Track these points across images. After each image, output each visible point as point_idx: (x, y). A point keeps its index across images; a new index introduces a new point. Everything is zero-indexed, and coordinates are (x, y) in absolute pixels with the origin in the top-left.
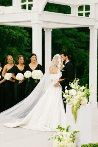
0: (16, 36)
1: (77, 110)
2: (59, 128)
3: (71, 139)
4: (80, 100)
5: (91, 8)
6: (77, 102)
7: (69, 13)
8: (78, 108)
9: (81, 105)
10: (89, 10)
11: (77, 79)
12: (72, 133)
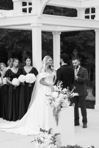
0: (46, 40)
1: (58, 112)
2: (41, 130)
3: (52, 141)
4: (62, 103)
5: (96, 10)
6: (58, 104)
7: (76, 16)
8: (59, 111)
9: (62, 107)
10: (95, 12)
11: (60, 82)
12: (53, 135)
